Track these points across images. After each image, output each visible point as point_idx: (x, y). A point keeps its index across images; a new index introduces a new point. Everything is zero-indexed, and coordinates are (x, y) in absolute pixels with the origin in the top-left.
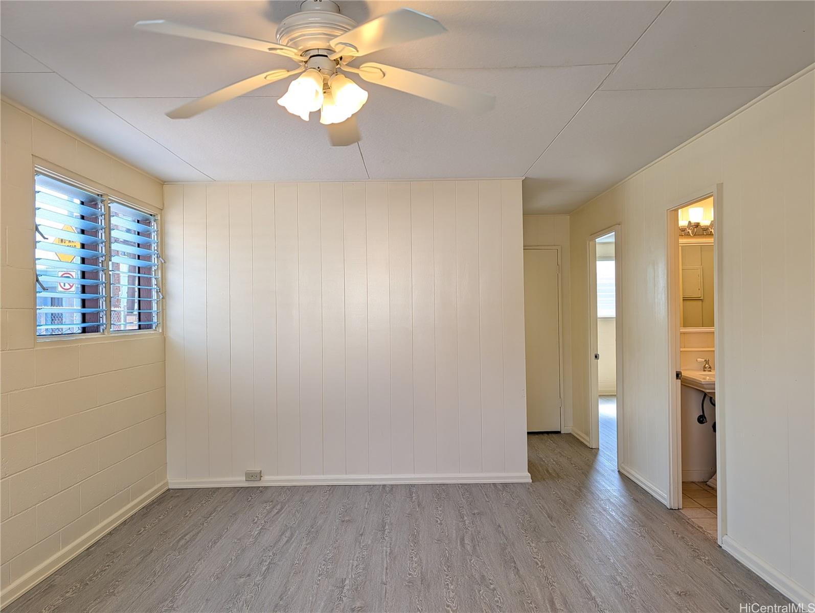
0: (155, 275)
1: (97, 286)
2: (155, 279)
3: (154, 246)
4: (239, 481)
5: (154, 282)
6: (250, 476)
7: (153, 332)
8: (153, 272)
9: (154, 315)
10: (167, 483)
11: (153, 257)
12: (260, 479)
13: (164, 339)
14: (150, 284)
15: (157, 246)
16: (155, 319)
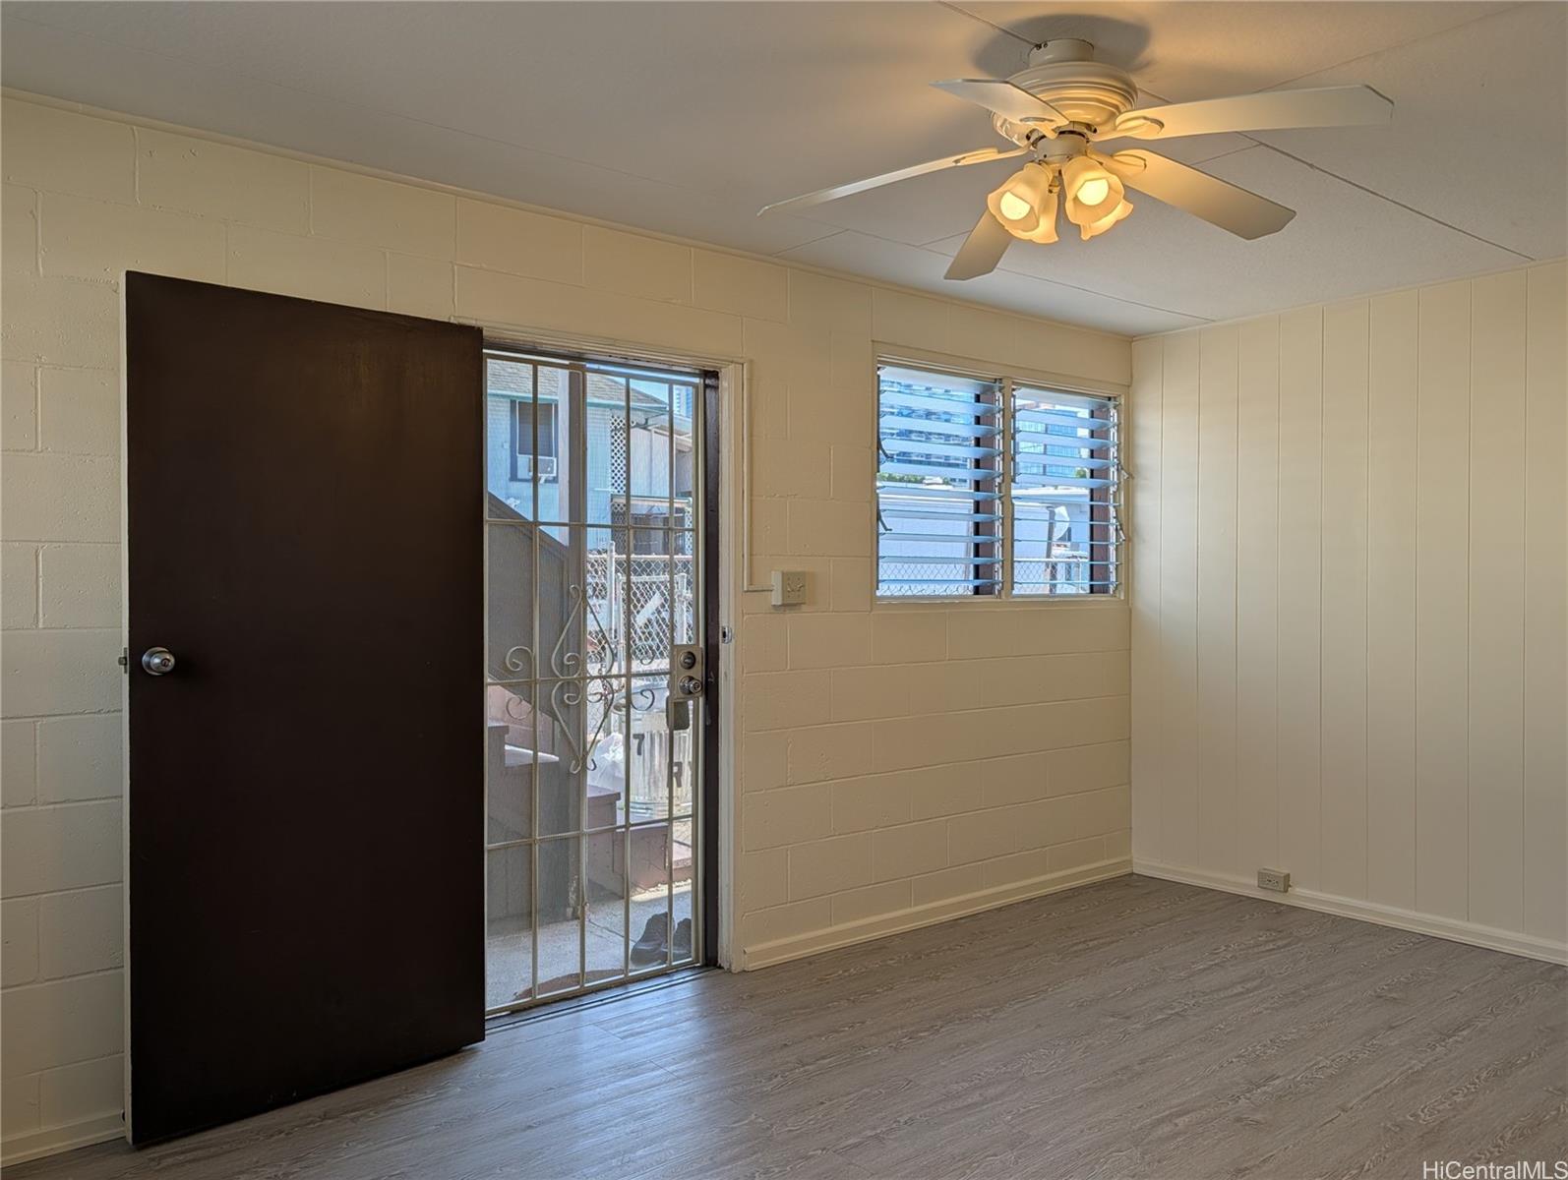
0: (1114, 502)
1: (992, 523)
2: (1114, 507)
3: (1113, 451)
4: (1246, 884)
5: (1112, 512)
6: (1266, 879)
7: (1109, 598)
8: (1111, 497)
9: (1112, 568)
10: (1130, 862)
11: (1112, 469)
12: (1286, 891)
13: (1128, 610)
14: (1106, 518)
15: (1118, 450)
16: (1113, 578)
